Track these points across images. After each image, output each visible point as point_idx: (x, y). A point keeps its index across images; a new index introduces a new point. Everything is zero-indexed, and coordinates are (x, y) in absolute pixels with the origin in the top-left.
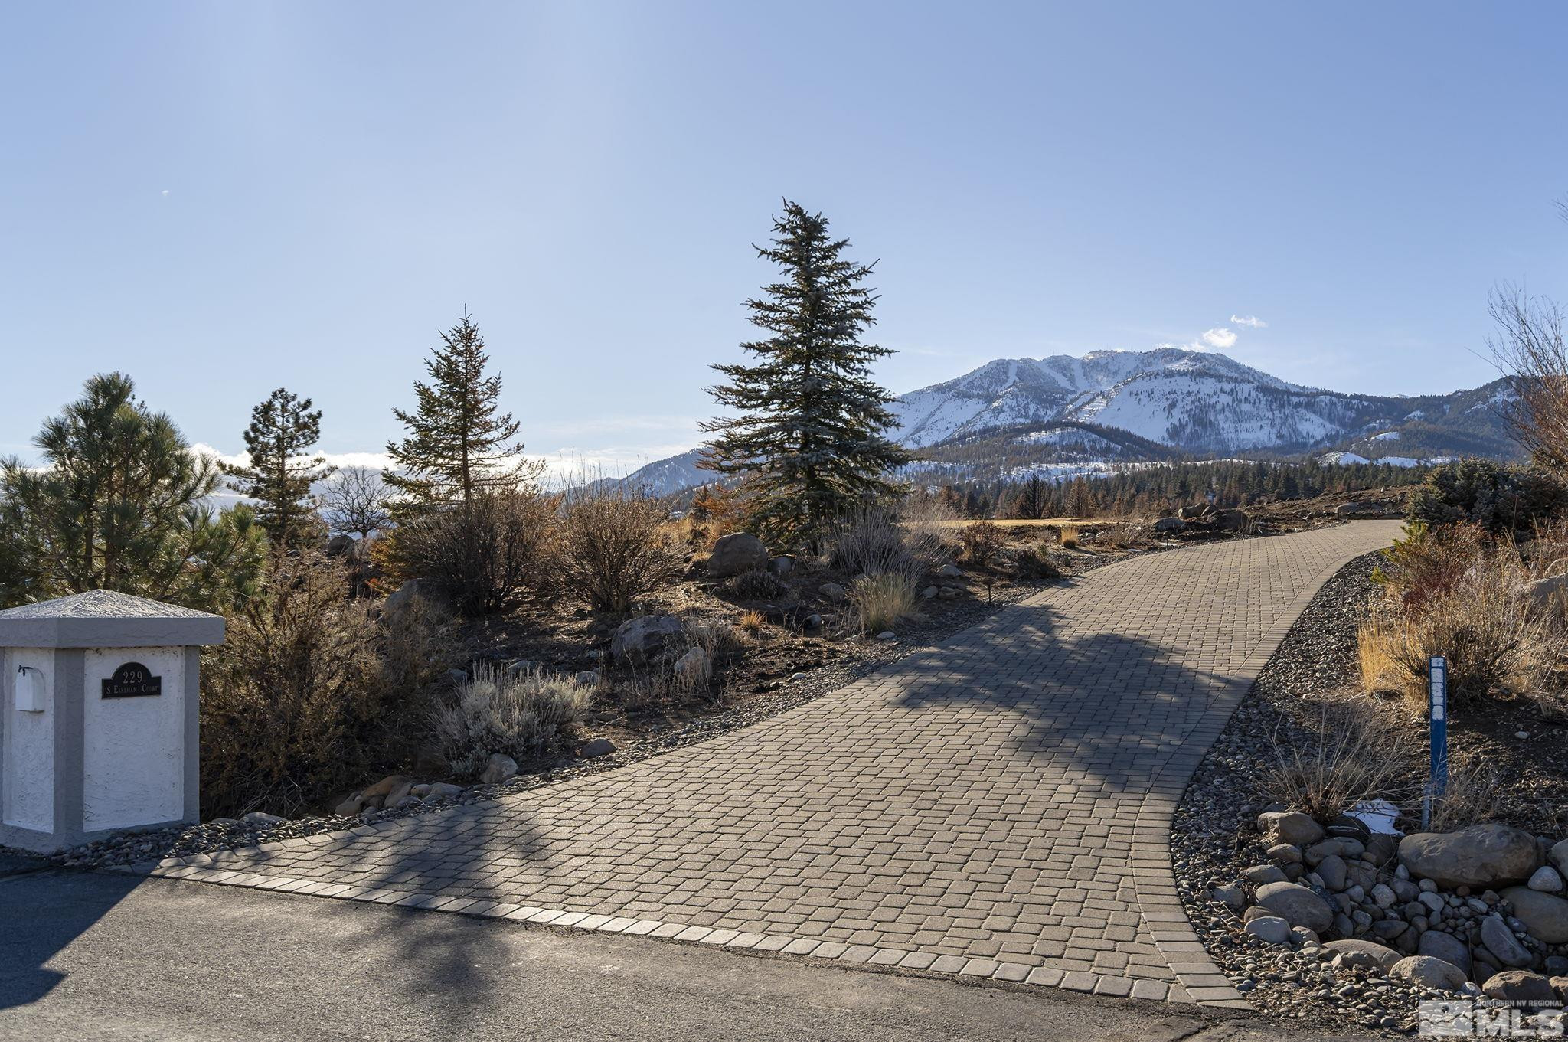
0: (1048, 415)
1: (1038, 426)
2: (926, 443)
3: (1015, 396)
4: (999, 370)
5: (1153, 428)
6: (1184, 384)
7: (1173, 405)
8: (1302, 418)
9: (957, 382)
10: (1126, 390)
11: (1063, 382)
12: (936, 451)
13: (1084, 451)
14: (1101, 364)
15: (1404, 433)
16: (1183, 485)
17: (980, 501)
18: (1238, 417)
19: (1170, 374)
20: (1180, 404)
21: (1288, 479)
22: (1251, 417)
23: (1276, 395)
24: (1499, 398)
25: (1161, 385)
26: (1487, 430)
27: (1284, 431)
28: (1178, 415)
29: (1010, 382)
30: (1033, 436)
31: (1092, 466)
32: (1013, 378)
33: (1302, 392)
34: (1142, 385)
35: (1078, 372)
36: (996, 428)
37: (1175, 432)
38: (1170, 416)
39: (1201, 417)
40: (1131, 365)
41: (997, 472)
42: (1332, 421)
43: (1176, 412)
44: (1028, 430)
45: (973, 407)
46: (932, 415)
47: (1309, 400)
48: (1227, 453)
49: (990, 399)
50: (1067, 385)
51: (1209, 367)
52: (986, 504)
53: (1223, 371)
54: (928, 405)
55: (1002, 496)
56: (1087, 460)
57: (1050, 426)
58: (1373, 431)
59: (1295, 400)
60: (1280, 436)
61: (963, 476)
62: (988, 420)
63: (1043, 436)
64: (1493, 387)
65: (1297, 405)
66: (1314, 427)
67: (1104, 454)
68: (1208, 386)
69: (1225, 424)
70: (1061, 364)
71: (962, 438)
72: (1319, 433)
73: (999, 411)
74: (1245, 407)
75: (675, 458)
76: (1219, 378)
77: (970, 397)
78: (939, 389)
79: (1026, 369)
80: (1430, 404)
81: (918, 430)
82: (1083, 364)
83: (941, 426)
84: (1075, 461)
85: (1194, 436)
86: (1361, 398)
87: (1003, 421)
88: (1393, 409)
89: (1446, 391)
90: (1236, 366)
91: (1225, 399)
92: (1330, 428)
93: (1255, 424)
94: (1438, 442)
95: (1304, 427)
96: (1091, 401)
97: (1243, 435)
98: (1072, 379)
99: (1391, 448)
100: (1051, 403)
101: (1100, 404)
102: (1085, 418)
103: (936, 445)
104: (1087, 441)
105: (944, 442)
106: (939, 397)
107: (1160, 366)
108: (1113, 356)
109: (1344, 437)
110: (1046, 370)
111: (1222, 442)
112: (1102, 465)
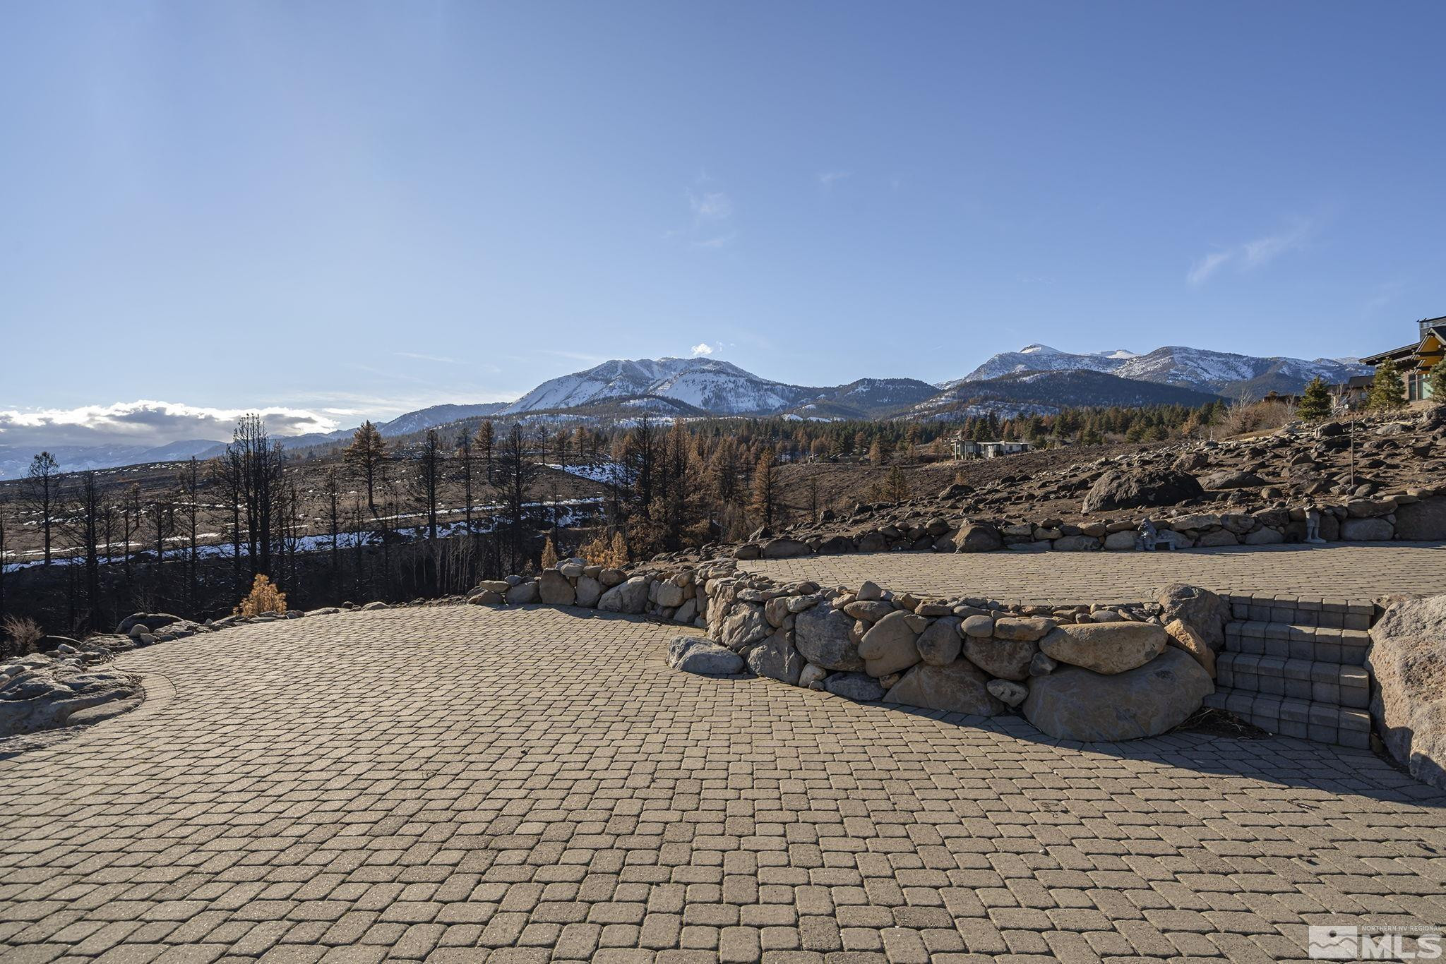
0: (640, 391)
1: (634, 397)
2: (572, 405)
3: (621, 380)
4: (612, 366)
5: (695, 400)
6: (710, 377)
7: (705, 388)
8: (769, 396)
9: (590, 371)
10: (681, 379)
11: (648, 374)
12: (577, 410)
13: (659, 411)
14: (668, 365)
15: (818, 406)
16: (717, 430)
17: (603, 438)
18: (738, 395)
19: (703, 371)
20: (708, 387)
21: (774, 427)
22: (744, 395)
23: (756, 384)
24: (860, 389)
25: (698, 377)
26: (854, 405)
27: (761, 403)
28: (707, 394)
29: (619, 373)
30: (632, 402)
31: (664, 419)
32: (620, 370)
33: (768, 383)
34: (688, 377)
35: (655, 368)
36: (611, 397)
37: (706, 402)
38: (703, 393)
39: (719, 395)
40: (682, 366)
41: (612, 422)
42: (783, 398)
43: (706, 392)
44: (629, 399)
45: (598, 386)
46: (575, 389)
47: (772, 387)
48: (732, 414)
49: (608, 382)
50: (650, 375)
51: (722, 369)
52: (606, 439)
53: (730, 371)
54: (573, 384)
55: (616, 434)
56: (661, 416)
57: (641, 397)
58: (803, 404)
59: (765, 387)
60: (758, 406)
61: (593, 423)
62: (607, 393)
63: (637, 402)
64: (857, 383)
65: (766, 390)
66: (774, 401)
67: (670, 413)
68: (722, 379)
69: (731, 398)
70: (647, 364)
71: (592, 403)
72: (777, 405)
73: (613, 388)
74: (741, 390)
75: (421, 411)
76: (728, 374)
77: (597, 380)
78: (579, 375)
79: (628, 366)
80: (828, 391)
81: (568, 398)
82: (657, 364)
83: (581, 396)
84: (655, 416)
85: (716, 404)
86: (796, 387)
87: (615, 393)
88: (811, 393)
89: (835, 386)
90: (735, 369)
91: (731, 385)
92: (783, 402)
93: (746, 399)
94: (832, 410)
95: (770, 401)
96: (662, 384)
97: (740, 405)
98: (652, 373)
99: (812, 412)
100: (641, 385)
101: (667, 386)
102: (659, 393)
103: (578, 406)
104: (661, 404)
105: (582, 405)
106: (579, 380)
107: (697, 367)
108: (674, 361)
109: (790, 407)
110: (638, 367)
111: (729, 408)
112: (669, 419)
